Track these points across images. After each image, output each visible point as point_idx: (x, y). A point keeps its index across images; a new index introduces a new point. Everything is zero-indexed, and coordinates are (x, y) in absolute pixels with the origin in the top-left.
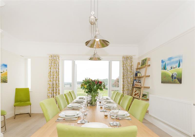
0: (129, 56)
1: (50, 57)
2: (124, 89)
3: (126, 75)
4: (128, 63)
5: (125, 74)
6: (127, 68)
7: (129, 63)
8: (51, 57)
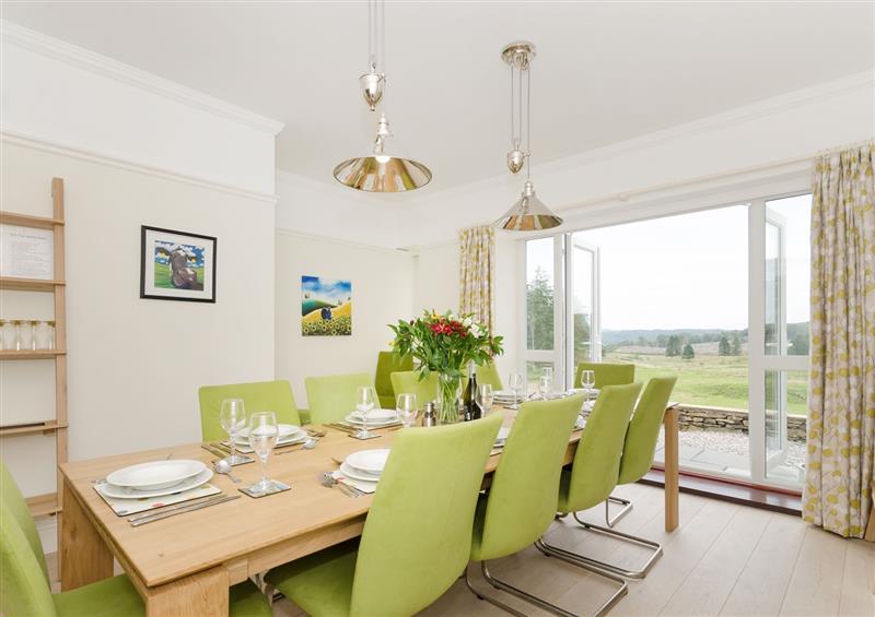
0: (865, 151)
1: (461, 238)
2: (824, 369)
3: (840, 273)
4: (856, 194)
5: (835, 269)
6: (855, 230)
7: (865, 192)
8: (465, 237)
